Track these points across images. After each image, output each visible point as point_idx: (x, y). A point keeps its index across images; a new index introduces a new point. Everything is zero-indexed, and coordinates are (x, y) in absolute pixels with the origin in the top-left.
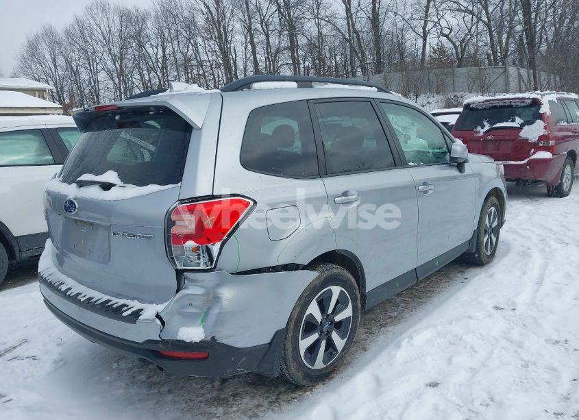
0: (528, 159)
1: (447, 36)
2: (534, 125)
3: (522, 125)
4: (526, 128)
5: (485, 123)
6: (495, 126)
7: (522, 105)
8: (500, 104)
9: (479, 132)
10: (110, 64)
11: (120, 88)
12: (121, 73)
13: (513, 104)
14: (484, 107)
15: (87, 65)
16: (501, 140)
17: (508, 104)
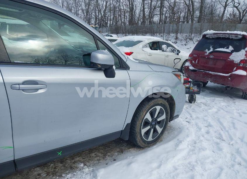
0: (231, 73)
1: (236, 7)
2: (240, 52)
3: (232, 52)
4: (234, 54)
5: (211, 48)
6: (216, 50)
7: (236, 38)
8: (223, 36)
9: (206, 52)
10: (84, 8)
11: (86, 18)
12: (87, 12)
13: (230, 37)
14: (213, 37)
15: (75, 7)
16: (217, 59)
17: (228, 37)
